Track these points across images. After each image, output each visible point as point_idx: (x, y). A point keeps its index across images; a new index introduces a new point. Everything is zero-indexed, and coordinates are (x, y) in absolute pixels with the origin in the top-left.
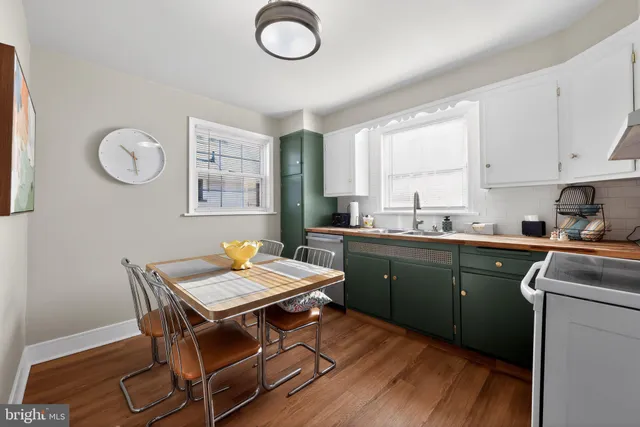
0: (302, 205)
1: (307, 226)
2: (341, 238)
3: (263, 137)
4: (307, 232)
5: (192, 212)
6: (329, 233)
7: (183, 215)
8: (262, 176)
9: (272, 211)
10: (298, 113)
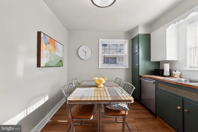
0: (139, 65)
1: (140, 74)
2: (154, 81)
3: (124, 40)
4: (141, 77)
5: (100, 67)
6: (149, 78)
7: (97, 68)
8: (125, 55)
9: (128, 68)
10: (137, 27)
